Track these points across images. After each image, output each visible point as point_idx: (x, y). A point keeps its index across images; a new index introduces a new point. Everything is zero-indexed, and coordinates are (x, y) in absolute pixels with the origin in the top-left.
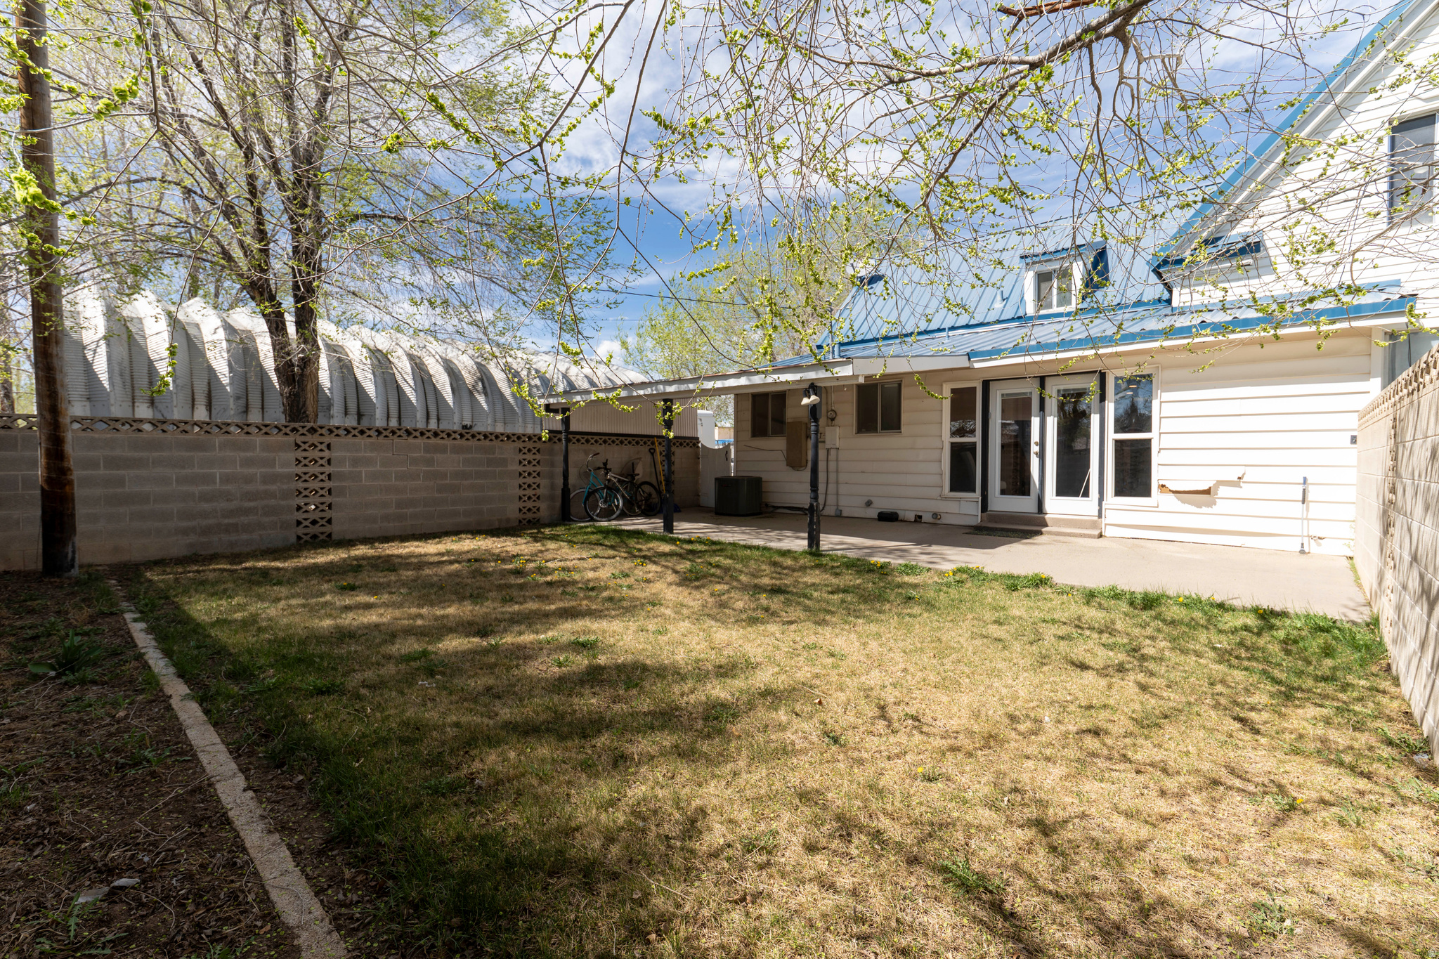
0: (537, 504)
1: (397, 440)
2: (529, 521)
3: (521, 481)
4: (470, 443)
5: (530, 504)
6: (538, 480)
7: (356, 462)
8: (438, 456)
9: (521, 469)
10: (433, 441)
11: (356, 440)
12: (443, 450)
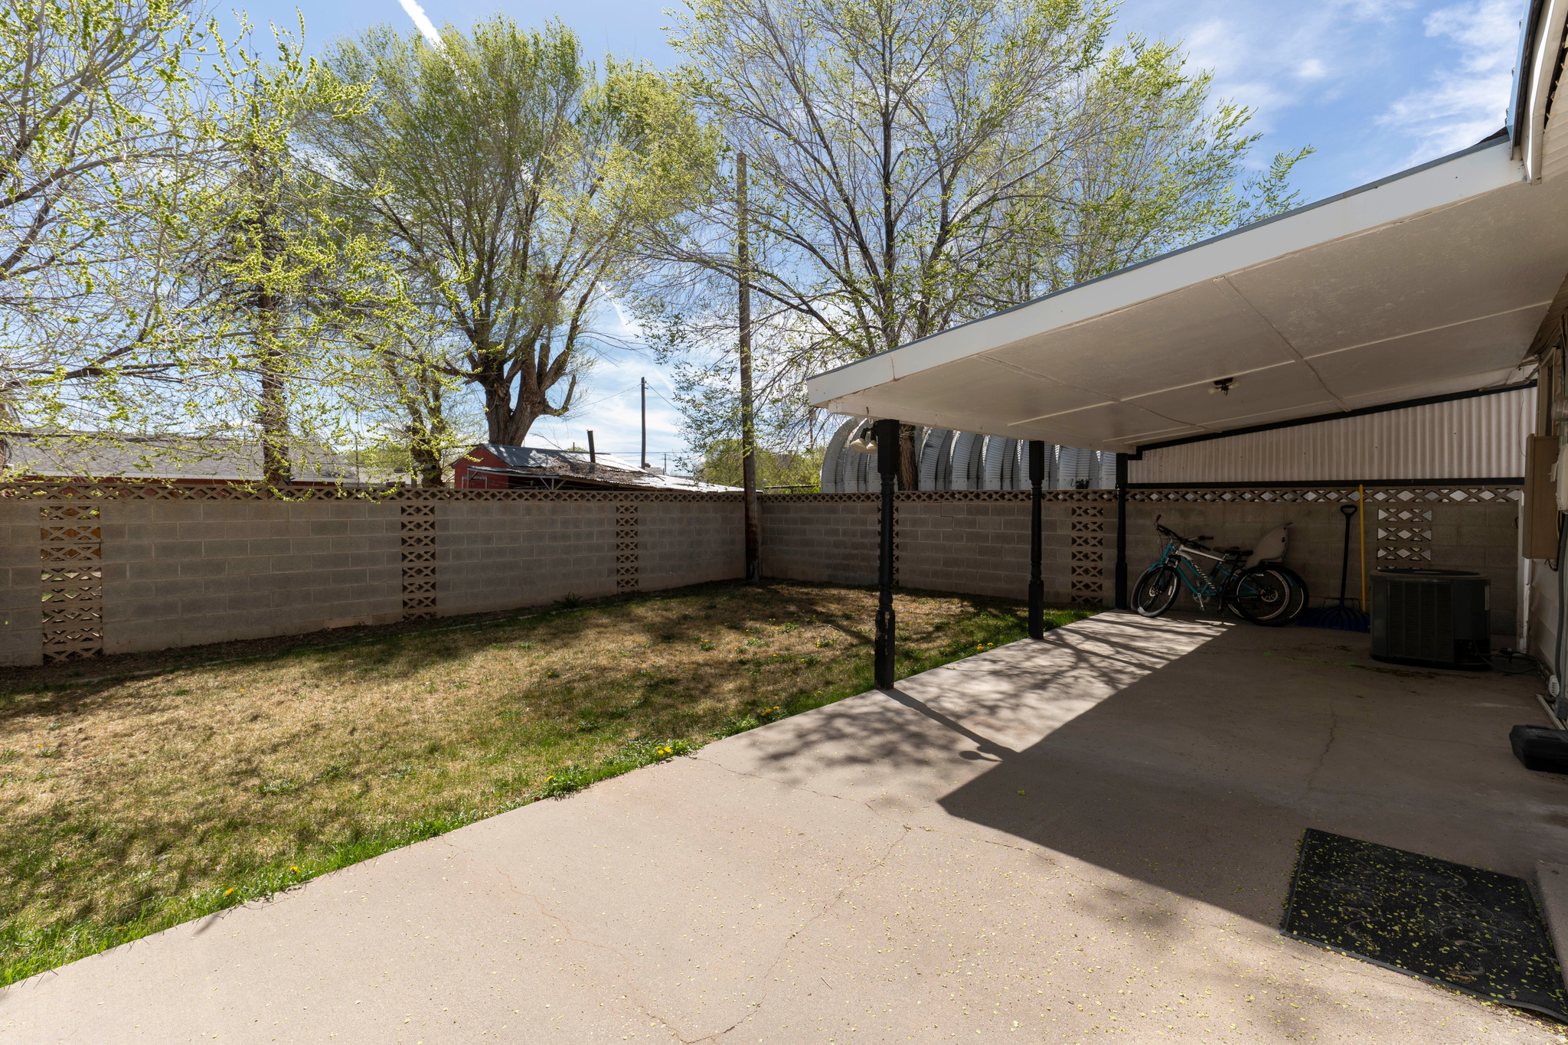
0: (1099, 580)
1: (945, 503)
2: (1086, 600)
3: (1075, 549)
4: (1011, 504)
5: (1087, 579)
6: (1099, 550)
7: (915, 522)
8: (980, 518)
9: (1075, 534)
10: (976, 502)
11: (915, 504)
12: (984, 511)
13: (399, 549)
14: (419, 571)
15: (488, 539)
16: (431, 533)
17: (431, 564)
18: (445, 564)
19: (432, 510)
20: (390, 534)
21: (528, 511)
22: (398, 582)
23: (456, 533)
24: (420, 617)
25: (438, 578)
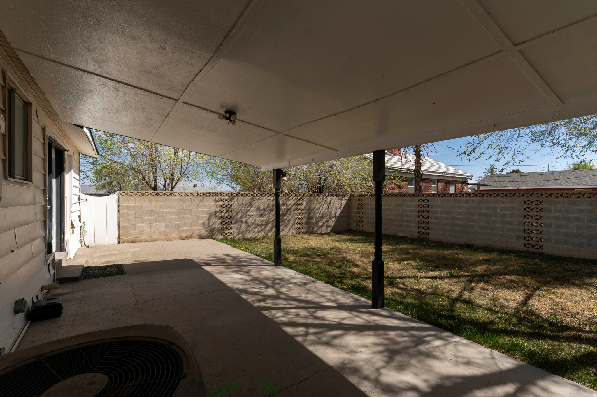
13: (417, 214)
14: (423, 222)
15: (448, 213)
16: (427, 209)
17: (427, 220)
18: (432, 221)
19: (428, 201)
20: (415, 208)
21: (467, 202)
22: (417, 225)
23: (436, 210)
24: (423, 238)
25: (429, 225)
